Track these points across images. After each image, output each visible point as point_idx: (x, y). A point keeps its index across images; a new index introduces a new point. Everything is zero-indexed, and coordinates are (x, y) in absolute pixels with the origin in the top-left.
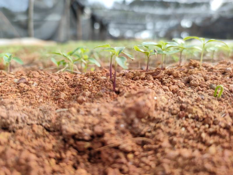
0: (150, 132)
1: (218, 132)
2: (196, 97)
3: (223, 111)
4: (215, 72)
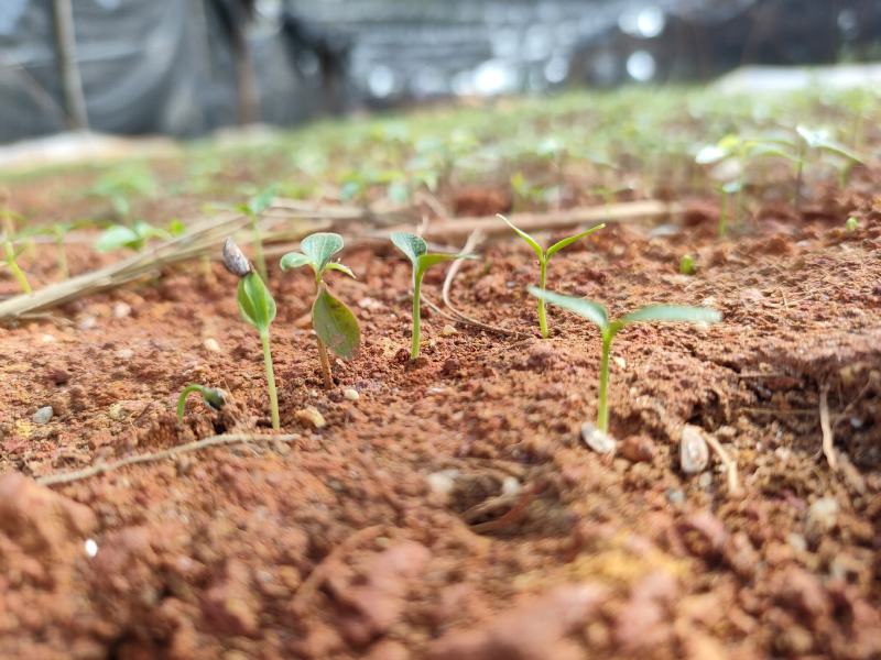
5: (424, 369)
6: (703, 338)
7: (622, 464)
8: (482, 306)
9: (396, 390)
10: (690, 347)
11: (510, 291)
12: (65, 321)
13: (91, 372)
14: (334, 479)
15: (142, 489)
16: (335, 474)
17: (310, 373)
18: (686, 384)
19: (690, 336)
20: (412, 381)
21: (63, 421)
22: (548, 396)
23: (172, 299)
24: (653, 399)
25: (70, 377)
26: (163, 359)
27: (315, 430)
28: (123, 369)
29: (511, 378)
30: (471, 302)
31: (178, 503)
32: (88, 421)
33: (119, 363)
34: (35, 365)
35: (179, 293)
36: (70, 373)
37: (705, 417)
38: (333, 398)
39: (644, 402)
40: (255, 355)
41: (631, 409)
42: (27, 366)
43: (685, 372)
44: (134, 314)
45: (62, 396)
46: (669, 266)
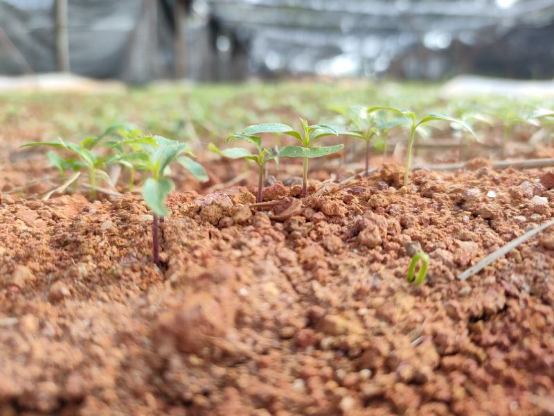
0: (206, 394)
1: (389, 394)
2: (359, 281)
3: (419, 328)
4: (437, 200)
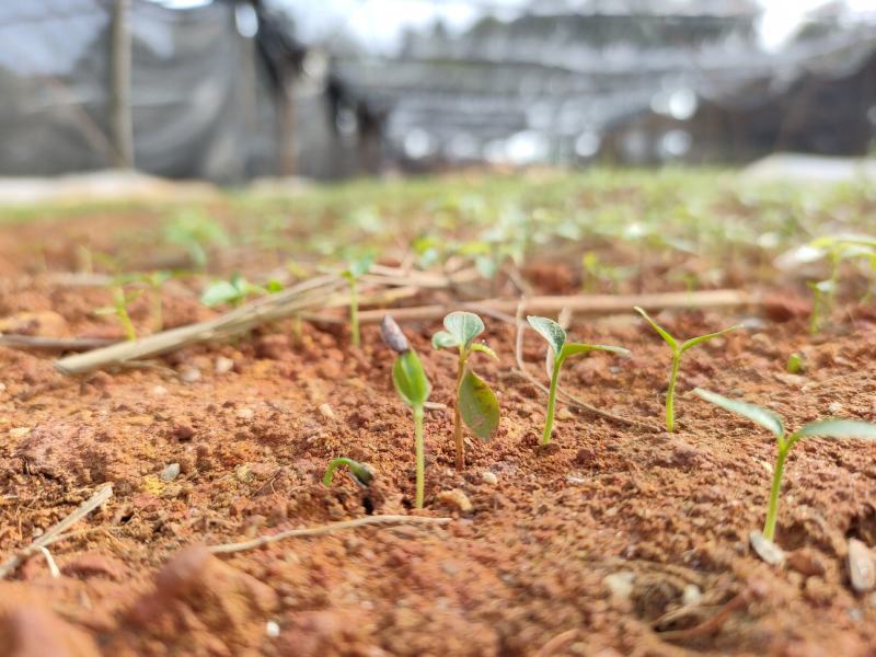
5: (557, 455)
6: (845, 447)
7: (795, 577)
8: (586, 390)
9: (533, 476)
10: (833, 455)
11: (614, 377)
12: (168, 372)
13: (216, 431)
14: (505, 572)
15: (317, 568)
16: (505, 567)
17: (439, 451)
18: (843, 496)
19: (831, 443)
20: (548, 468)
21: (189, 479)
22: (706, 499)
23: (271, 357)
24: (812, 510)
25: (195, 434)
26: (283, 422)
27: (463, 515)
28: (246, 429)
29: (658, 475)
30: (574, 384)
31: (356, 586)
32: (217, 482)
33: (242, 423)
34: (158, 418)
35: (277, 351)
36: (195, 430)
37: (862, 531)
38: (469, 478)
39: (804, 513)
40: (372, 425)
41: (793, 518)
42: (149, 420)
43: (837, 482)
44: (236, 369)
45: (189, 452)
46: (777, 363)
